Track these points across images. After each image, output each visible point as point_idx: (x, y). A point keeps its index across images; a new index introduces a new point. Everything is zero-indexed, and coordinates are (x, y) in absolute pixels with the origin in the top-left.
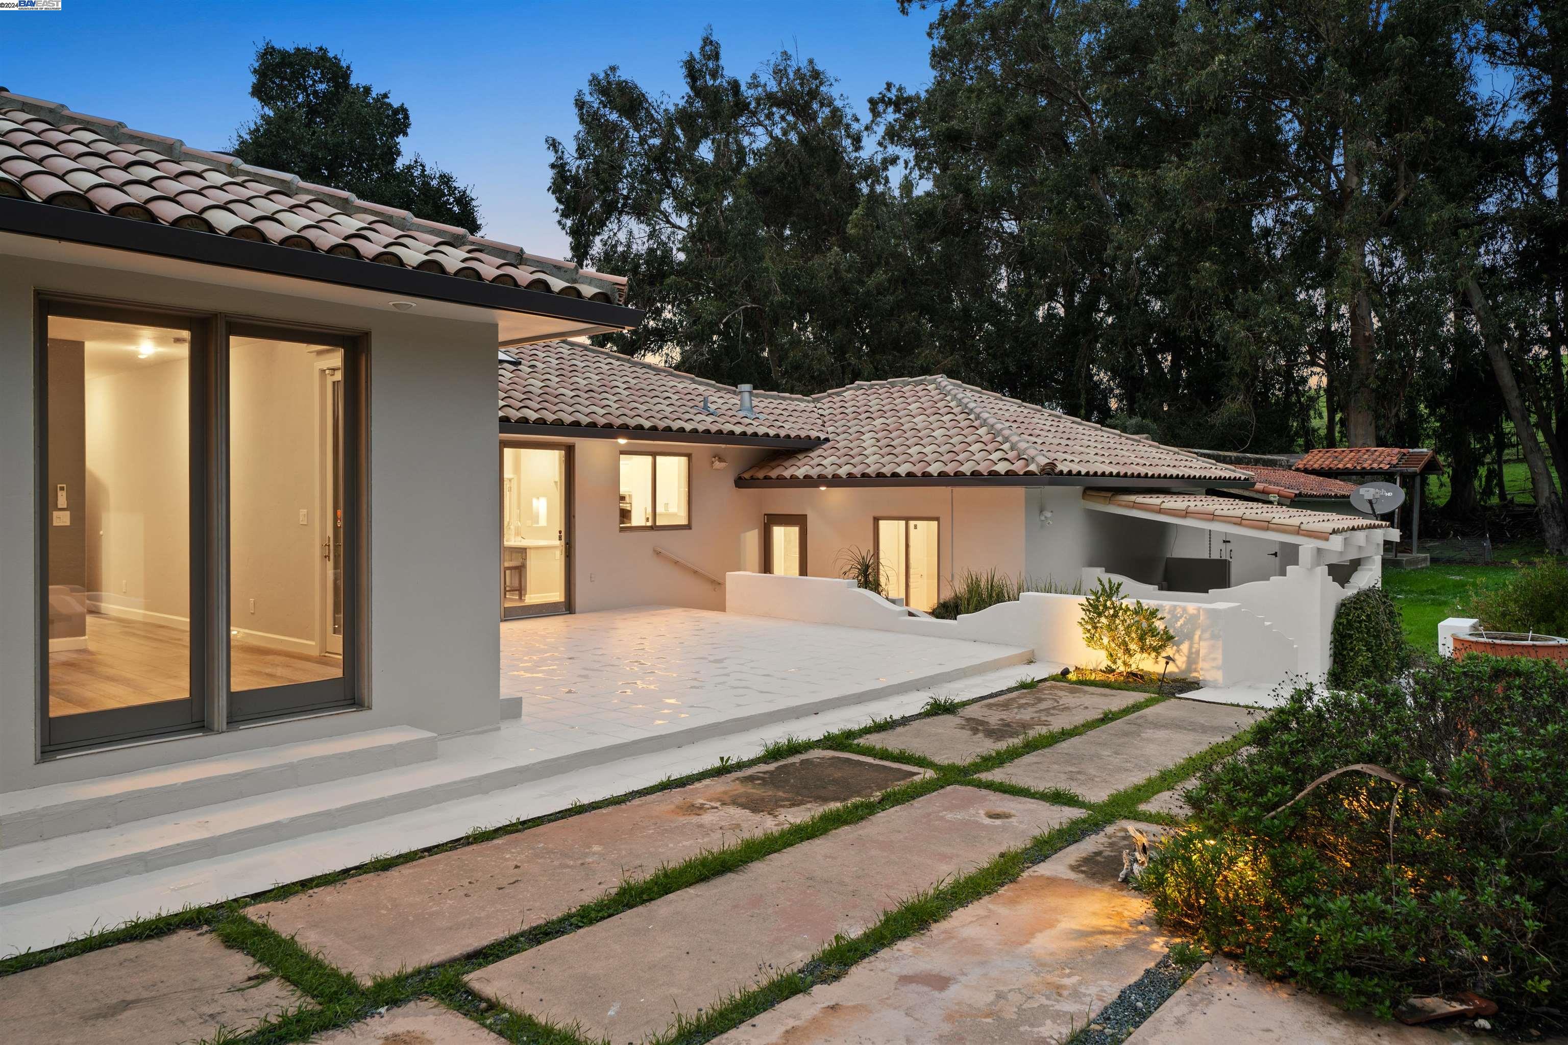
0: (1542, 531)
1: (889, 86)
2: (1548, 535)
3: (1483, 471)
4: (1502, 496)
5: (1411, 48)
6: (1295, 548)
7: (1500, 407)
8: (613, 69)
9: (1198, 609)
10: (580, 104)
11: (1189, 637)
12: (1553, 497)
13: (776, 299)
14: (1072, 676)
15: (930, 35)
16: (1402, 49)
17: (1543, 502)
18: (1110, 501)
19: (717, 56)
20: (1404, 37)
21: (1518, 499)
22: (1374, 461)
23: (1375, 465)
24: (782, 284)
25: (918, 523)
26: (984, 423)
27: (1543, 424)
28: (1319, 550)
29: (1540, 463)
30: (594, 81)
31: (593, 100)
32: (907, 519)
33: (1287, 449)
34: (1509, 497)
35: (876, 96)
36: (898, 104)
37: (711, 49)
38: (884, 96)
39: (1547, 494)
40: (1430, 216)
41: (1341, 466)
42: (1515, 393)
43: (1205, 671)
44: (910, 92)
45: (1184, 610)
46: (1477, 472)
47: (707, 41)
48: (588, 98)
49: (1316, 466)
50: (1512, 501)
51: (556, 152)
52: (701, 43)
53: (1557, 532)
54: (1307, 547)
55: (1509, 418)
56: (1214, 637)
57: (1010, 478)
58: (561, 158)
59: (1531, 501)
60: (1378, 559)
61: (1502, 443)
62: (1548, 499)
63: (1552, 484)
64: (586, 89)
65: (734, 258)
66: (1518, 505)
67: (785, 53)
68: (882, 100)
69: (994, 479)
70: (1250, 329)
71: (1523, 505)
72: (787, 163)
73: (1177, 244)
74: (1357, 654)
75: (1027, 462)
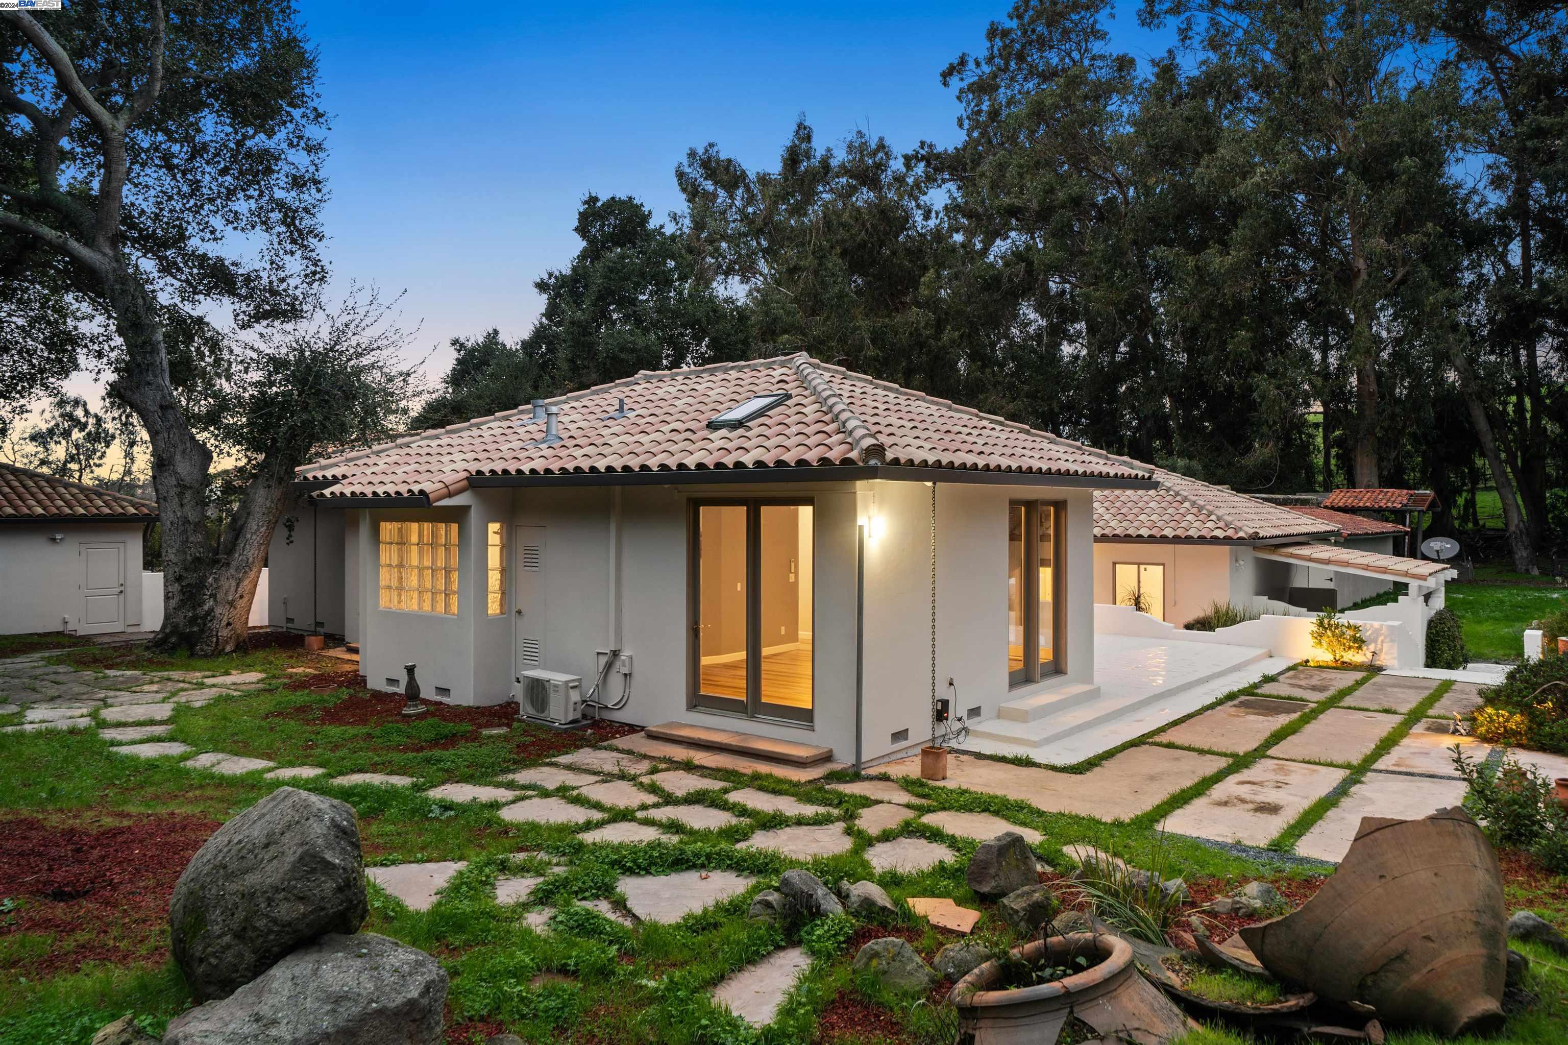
0: (1511, 553)
1: (923, 144)
2: (1517, 557)
3: (1461, 501)
4: (1476, 522)
5: (1415, 167)
6: (1406, 586)
7: (1475, 443)
8: (711, 145)
9: (1381, 626)
10: (680, 175)
11: (1375, 641)
12: (1521, 525)
13: (869, 353)
14: (1311, 663)
15: (959, 98)
16: (1409, 167)
17: (1512, 528)
18: (1274, 552)
19: (809, 138)
20: (1410, 157)
21: (1490, 524)
22: (1388, 501)
23: (1389, 504)
24: (873, 341)
25: (1148, 567)
26: (1185, 499)
27: (1511, 460)
28: (1420, 586)
29: (1510, 496)
30: (692, 154)
31: (695, 173)
32: (1139, 564)
33: (1309, 488)
34: (1481, 522)
35: (910, 152)
36: (927, 159)
37: (804, 134)
38: (917, 153)
39: (1516, 522)
40: (1428, 299)
41: (1361, 504)
42: (1490, 437)
43: (1383, 660)
44: (940, 149)
45: (1372, 626)
46: (1456, 501)
47: (801, 126)
48: (688, 170)
49: (1341, 504)
50: (1484, 525)
51: (677, 224)
52: (795, 127)
53: (1525, 555)
54: (1414, 585)
55: (1483, 455)
56: (1392, 641)
57: (1227, 540)
58: (680, 229)
59: (1500, 525)
60: (1443, 589)
61: (1476, 476)
62: (1517, 526)
63: (1520, 513)
64: (685, 162)
65: (828, 318)
66: (1489, 529)
67: (859, 132)
68: (916, 157)
69: (1215, 540)
70: (1278, 387)
71: (1493, 529)
72: (867, 231)
73: (1215, 313)
74: (1443, 652)
75: (1236, 530)
